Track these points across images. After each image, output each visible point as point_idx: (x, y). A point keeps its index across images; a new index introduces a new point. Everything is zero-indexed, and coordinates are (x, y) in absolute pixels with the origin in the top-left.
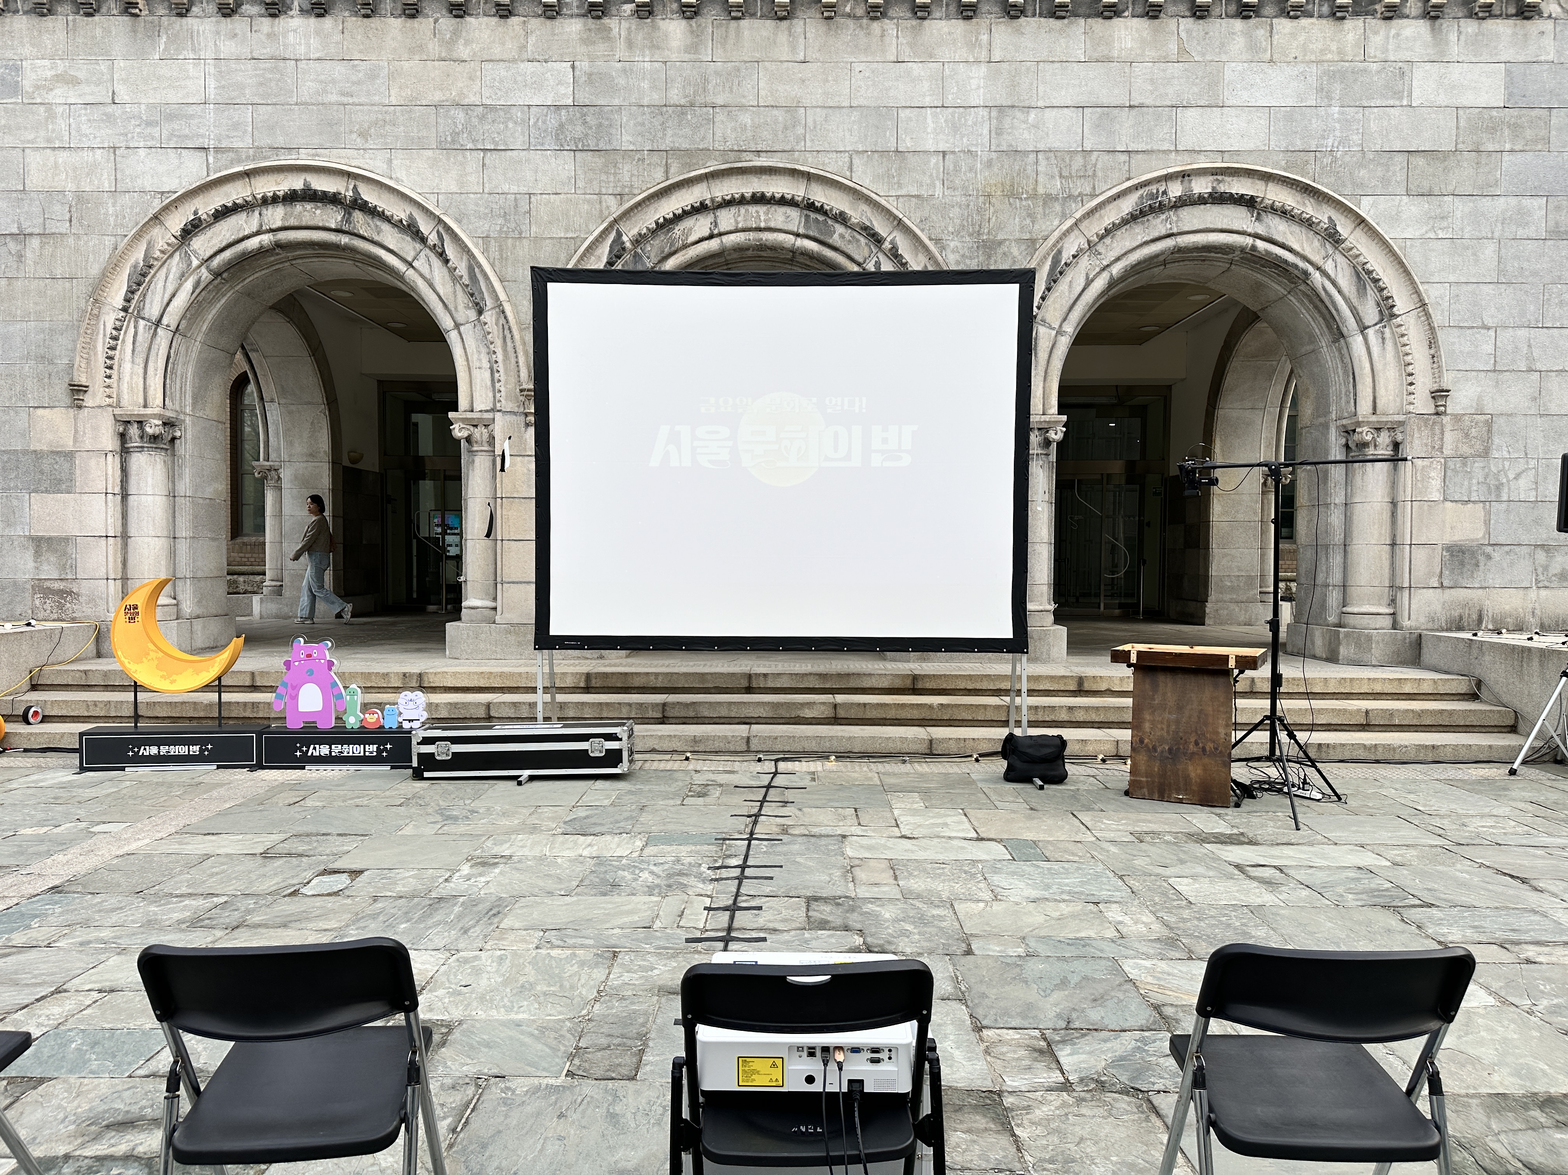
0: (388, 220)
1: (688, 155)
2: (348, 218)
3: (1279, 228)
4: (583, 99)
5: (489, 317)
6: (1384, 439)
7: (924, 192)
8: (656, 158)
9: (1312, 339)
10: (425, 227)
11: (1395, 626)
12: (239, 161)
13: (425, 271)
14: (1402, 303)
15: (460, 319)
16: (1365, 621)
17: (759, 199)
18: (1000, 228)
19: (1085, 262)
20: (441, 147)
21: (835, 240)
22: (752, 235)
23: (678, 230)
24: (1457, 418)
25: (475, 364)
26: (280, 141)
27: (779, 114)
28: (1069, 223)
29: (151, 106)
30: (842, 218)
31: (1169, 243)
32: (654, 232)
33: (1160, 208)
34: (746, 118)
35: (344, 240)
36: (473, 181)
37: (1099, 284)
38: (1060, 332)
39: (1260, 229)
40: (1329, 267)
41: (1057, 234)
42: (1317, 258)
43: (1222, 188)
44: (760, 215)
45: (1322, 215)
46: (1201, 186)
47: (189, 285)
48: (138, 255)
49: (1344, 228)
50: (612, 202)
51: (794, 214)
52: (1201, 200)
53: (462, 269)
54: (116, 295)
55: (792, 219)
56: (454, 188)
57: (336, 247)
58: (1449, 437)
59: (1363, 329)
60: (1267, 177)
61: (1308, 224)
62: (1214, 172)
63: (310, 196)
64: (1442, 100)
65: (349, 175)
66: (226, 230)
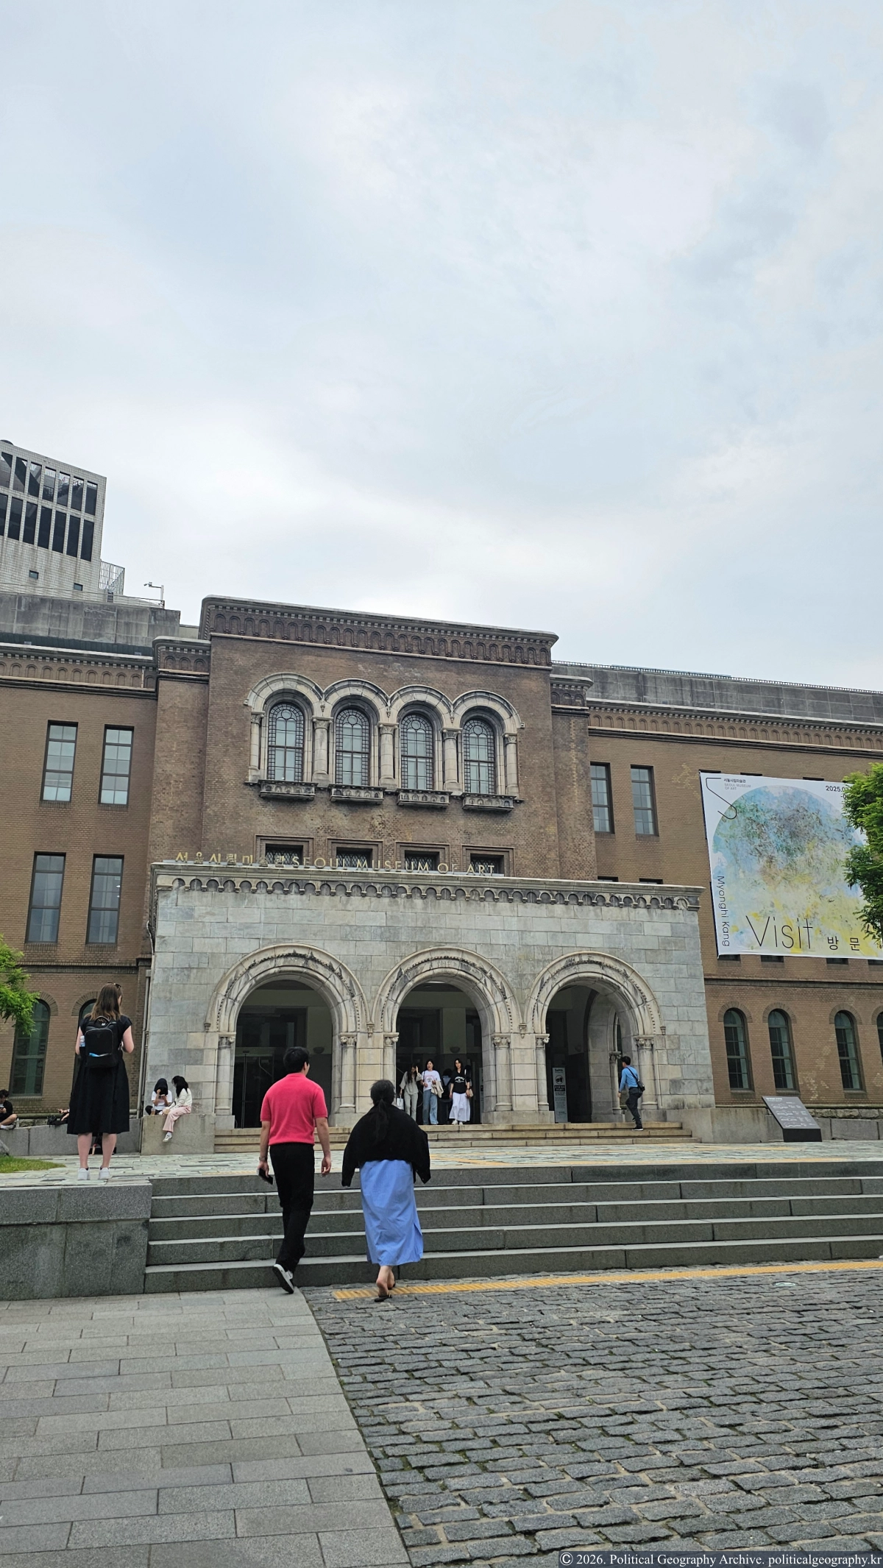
0: (321, 964)
1: (424, 944)
2: (306, 963)
3: (609, 972)
4: (389, 924)
5: (356, 998)
6: (648, 1043)
7: (500, 957)
8: (413, 944)
9: (623, 1008)
10: (335, 966)
11: (658, 1108)
12: (271, 943)
13: (333, 982)
14: (649, 998)
15: (344, 998)
16: (649, 1107)
17: (446, 958)
18: (524, 969)
19: (551, 981)
20: (342, 939)
21: (471, 972)
22: (444, 970)
23: (419, 968)
24: (669, 1036)
25: (349, 1014)
26: (286, 937)
27: (453, 931)
28: (546, 969)
29: (241, 924)
30: (473, 965)
31: (576, 976)
32: (411, 969)
33: (572, 965)
34: (442, 932)
35: (305, 970)
36: (352, 951)
37: (556, 989)
38: (544, 1005)
39: (604, 972)
40: (625, 985)
41: (542, 973)
42: (621, 982)
43: (591, 959)
44: (446, 963)
45: (622, 969)
46: (585, 958)
47: (248, 986)
48: (233, 976)
49: (629, 973)
50: (398, 958)
51: (457, 962)
52: (585, 962)
53: (347, 981)
54: (223, 991)
55: (457, 964)
56: (346, 953)
57: (301, 972)
58: (667, 1042)
59: (638, 1006)
60: (604, 956)
61: (618, 971)
62: (588, 954)
63: (295, 955)
64: (653, 934)
65: (310, 948)
66: (262, 967)
